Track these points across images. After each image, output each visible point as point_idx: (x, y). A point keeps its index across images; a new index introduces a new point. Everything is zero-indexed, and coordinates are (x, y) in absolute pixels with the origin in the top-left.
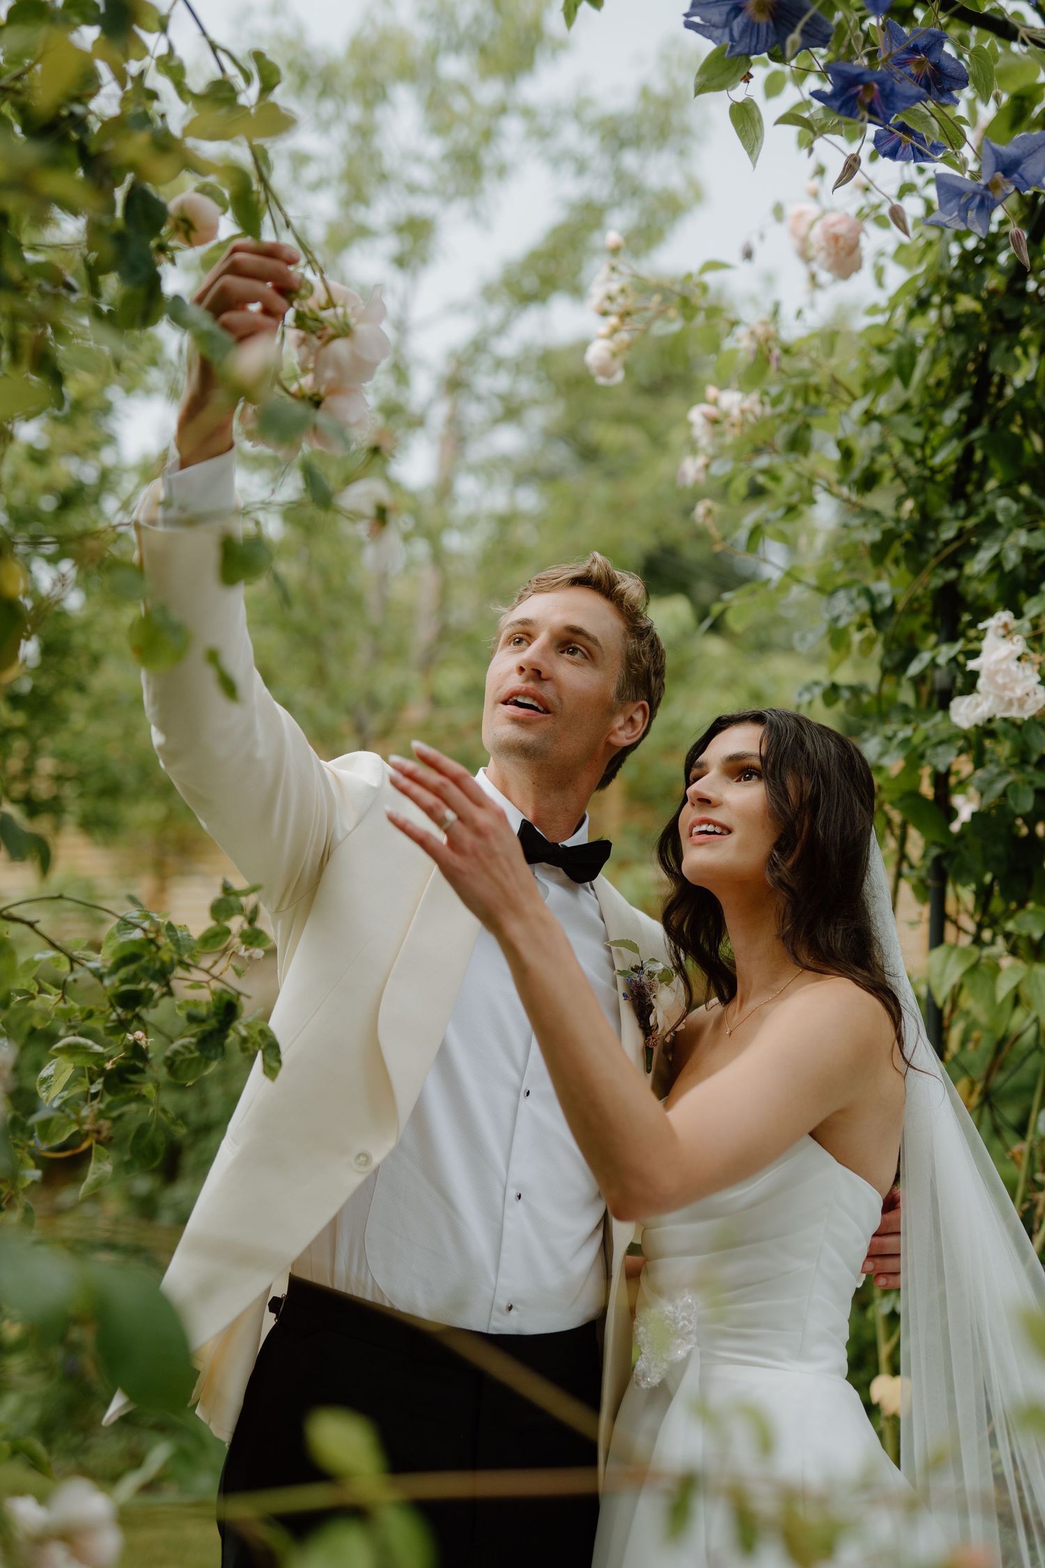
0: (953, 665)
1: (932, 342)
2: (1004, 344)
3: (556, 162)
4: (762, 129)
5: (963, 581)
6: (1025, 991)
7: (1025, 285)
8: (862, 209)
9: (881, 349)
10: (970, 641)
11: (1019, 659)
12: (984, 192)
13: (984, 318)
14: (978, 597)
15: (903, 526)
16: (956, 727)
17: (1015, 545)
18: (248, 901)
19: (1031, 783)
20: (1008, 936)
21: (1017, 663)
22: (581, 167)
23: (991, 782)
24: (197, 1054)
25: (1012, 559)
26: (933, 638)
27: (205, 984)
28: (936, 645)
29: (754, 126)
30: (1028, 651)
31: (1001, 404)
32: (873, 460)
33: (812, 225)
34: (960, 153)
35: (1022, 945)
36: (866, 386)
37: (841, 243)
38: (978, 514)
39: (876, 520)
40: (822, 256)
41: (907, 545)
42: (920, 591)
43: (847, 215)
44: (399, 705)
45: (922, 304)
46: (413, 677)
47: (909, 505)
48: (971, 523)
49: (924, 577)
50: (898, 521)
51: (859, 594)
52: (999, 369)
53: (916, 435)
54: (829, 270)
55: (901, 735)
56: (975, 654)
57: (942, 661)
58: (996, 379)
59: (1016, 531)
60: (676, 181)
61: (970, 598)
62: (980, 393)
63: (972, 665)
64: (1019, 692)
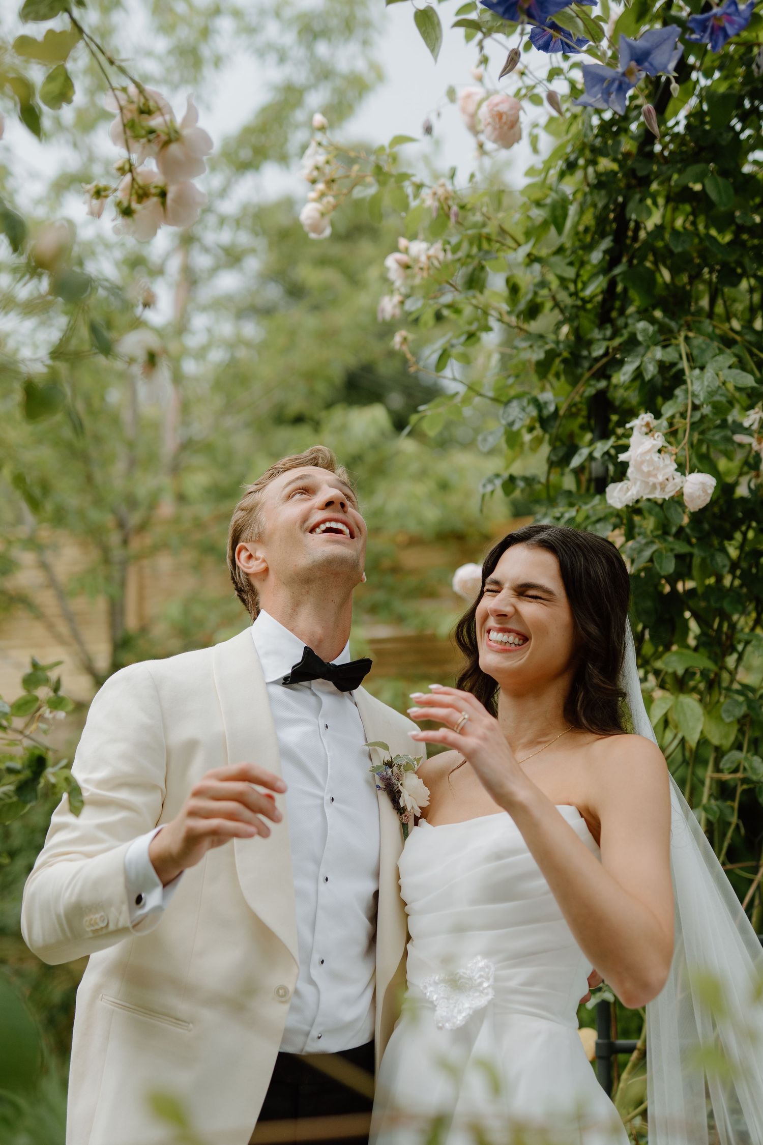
0: (606, 457)
1: (579, 196)
2: (638, 197)
3: (261, 53)
4: (441, 31)
5: (611, 389)
6: (673, 717)
7: (653, 148)
8: (519, 90)
9: (538, 204)
10: (619, 438)
11: (660, 451)
12: (622, 78)
13: (620, 175)
14: (624, 401)
15: (561, 346)
16: (611, 507)
17: (653, 359)
18: (53, 675)
19: (672, 550)
20: (657, 673)
21: (658, 455)
22: (282, 59)
23: (640, 551)
24: (15, 799)
25: (651, 370)
26: (589, 436)
27: (18, 742)
28: (591, 443)
29: (434, 29)
30: (666, 444)
31: (637, 245)
32: (536, 294)
33: (479, 105)
34: (600, 46)
35: (669, 680)
36: (528, 234)
37: (504, 117)
38: (622, 335)
39: (540, 343)
40: (489, 130)
41: (565, 361)
42: (577, 399)
43: (508, 95)
44: (153, 505)
45: (571, 166)
46: (165, 481)
47: (565, 329)
48: (617, 342)
49: (580, 388)
50: (557, 342)
51: (529, 403)
52: (634, 217)
53: (570, 273)
54: (495, 141)
55: (567, 516)
56: (625, 448)
57: (597, 454)
58: (632, 225)
59: (652, 348)
60: (360, 65)
61: (617, 403)
62: (619, 236)
63: (622, 457)
64: (661, 478)
